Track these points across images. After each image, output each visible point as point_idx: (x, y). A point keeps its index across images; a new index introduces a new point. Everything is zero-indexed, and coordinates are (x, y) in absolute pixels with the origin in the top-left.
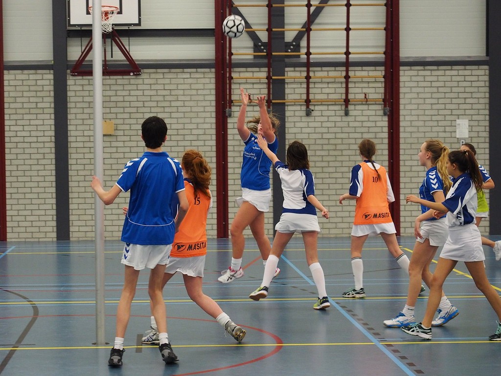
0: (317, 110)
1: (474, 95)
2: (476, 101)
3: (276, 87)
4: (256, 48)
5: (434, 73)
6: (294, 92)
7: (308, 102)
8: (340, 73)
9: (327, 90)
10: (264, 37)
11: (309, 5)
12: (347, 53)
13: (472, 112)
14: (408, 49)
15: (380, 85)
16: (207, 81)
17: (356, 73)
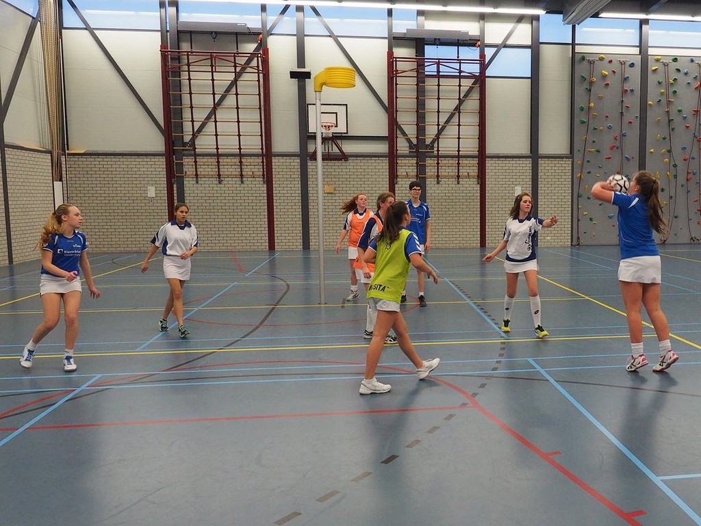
0: (443, 181)
1: (524, 174)
2: (525, 177)
3: (421, 169)
4: (411, 147)
5: (504, 162)
6: (431, 171)
7: (438, 176)
8: (455, 161)
9: (448, 171)
10: (414, 141)
11: (438, 125)
12: (459, 151)
13: (523, 183)
14: (491, 149)
15: (475, 168)
16: (384, 165)
17: (463, 162)
